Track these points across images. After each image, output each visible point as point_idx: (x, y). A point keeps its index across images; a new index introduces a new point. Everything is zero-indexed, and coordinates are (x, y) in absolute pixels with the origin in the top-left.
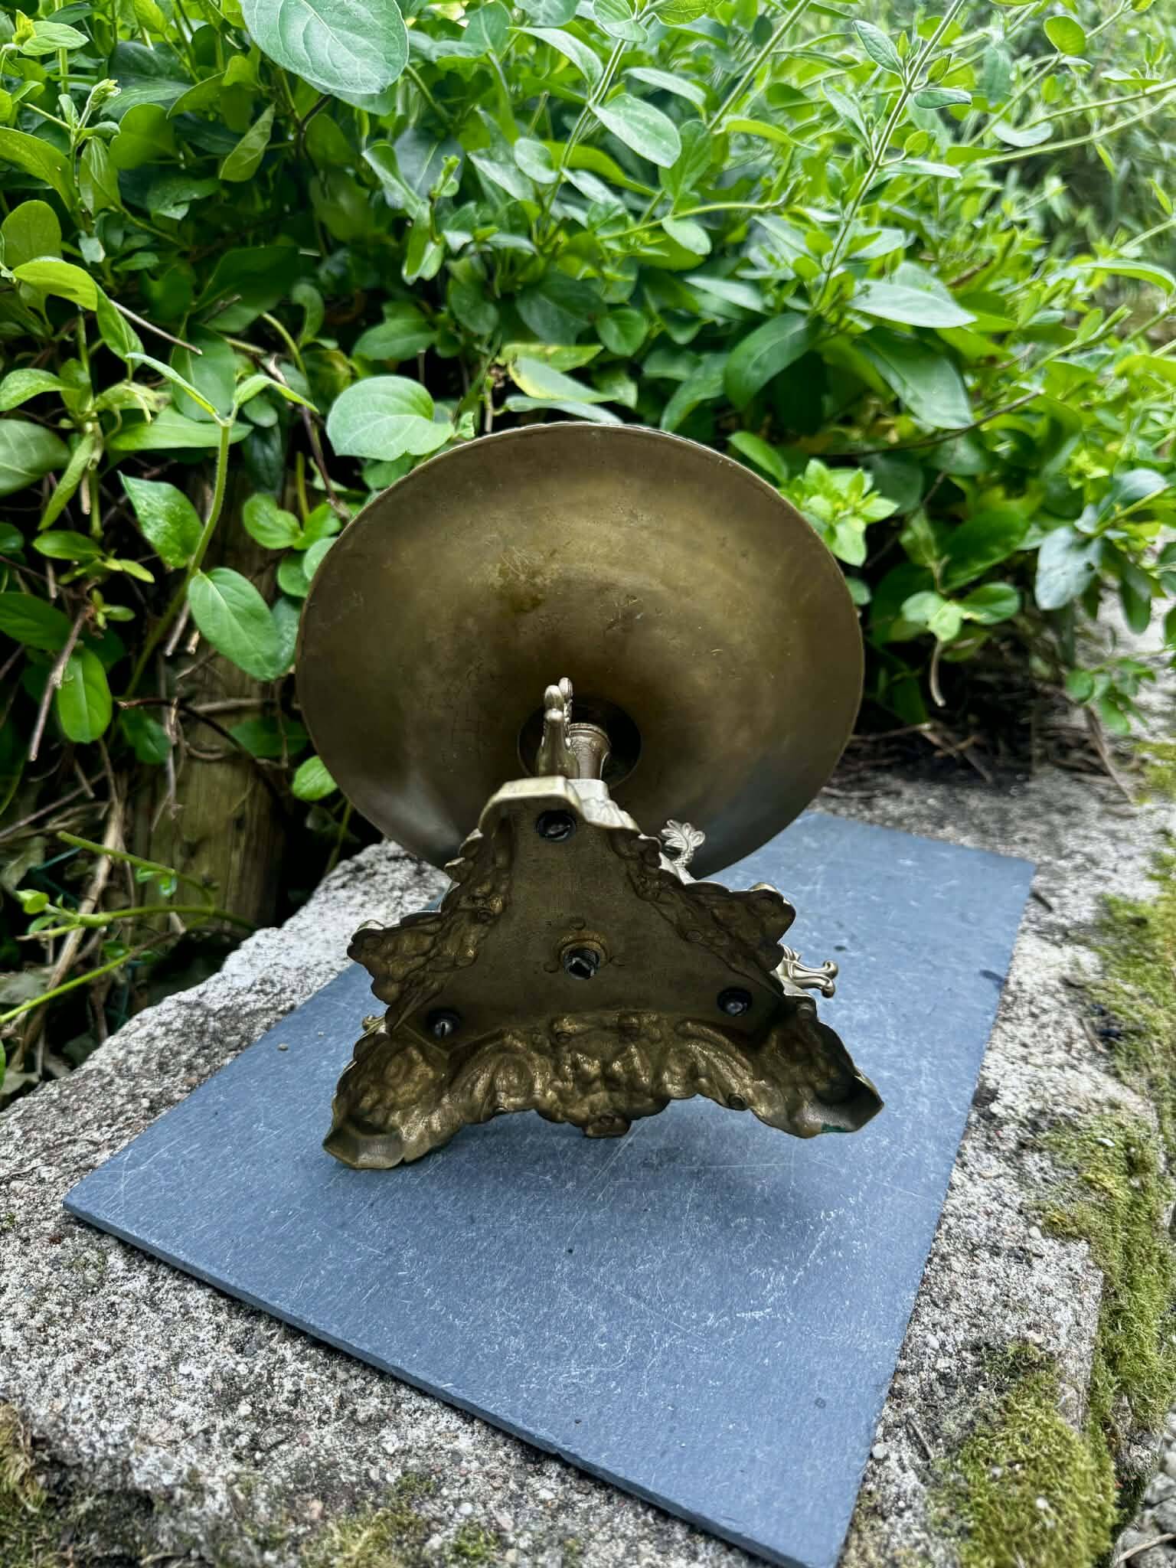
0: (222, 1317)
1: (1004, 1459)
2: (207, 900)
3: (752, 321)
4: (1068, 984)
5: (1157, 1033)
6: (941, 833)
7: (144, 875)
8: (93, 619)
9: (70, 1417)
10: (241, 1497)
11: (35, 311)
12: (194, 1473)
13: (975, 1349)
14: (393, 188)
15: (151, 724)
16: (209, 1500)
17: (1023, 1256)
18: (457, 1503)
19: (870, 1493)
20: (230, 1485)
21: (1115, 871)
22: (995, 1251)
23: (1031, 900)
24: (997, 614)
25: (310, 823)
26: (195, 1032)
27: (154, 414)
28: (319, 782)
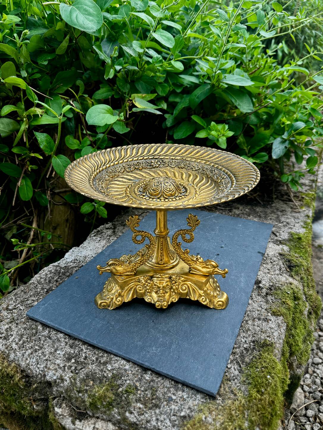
0: (67, 340)
1: (260, 367)
2: (59, 241)
3: (196, 86)
4: (281, 254)
5: (303, 266)
6: (249, 218)
7: (43, 234)
8: (28, 169)
9: (30, 364)
10: (73, 381)
11: (10, 90)
12: (61, 376)
13: (254, 342)
14: (101, 55)
15: (43, 196)
16: (65, 382)
17: (266, 320)
18: (126, 381)
19: (227, 376)
20: (70, 379)
21: (294, 226)
22: (259, 319)
23: (272, 234)
24: (262, 160)
25: (85, 220)
26: (58, 272)
27: (41, 116)
28: (87, 209)
